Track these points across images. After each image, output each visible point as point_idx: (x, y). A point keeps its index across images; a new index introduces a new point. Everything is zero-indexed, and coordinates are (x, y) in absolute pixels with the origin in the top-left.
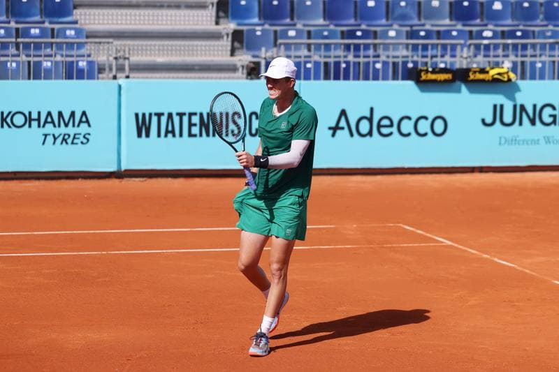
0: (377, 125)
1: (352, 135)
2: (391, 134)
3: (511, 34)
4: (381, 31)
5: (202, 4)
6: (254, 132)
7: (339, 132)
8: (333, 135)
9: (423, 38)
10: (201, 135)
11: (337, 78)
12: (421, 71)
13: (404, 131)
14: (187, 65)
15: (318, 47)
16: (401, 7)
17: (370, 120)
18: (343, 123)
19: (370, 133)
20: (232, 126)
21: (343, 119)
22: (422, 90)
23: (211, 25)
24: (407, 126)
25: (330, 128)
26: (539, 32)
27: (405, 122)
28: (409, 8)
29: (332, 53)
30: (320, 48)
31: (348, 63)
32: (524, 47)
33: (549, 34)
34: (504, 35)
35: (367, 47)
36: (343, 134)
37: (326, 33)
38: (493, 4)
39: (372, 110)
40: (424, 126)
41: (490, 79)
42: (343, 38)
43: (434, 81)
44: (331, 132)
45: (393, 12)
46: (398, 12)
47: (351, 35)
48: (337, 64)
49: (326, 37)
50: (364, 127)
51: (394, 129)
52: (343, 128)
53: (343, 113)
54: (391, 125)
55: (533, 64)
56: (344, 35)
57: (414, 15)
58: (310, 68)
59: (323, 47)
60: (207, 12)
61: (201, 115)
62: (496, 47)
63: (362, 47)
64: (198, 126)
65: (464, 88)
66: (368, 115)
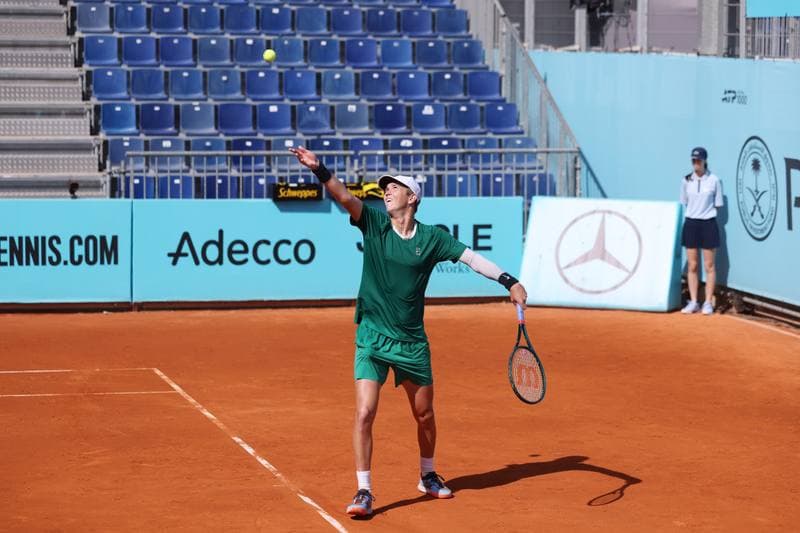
0: (228, 251)
1: (197, 262)
2: (245, 261)
3: (436, 144)
4: (276, 141)
5: (77, 111)
6: (76, 259)
7: (181, 259)
8: (174, 263)
9: (328, 148)
10: (12, 263)
11: (211, 195)
12: (279, 187)
13: (262, 257)
14: (40, 182)
15: (199, 160)
16: (310, 112)
17: (220, 244)
18: (186, 249)
19: (220, 261)
20: (49, 253)
21: (186, 244)
22: (282, 210)
23: (85, 135)
24: (265, 252)
25: (170, 255)
26: (470, 140)
27: (262, 247)
28: (319, 113)
29: (217, 167)
30: (203, 160)
31: (224, 179)
32: (452, 158)
33: (482, 143)
34: (426, 144)
35: (258, 159)
36: (186, 262)
37: (208, 144)
38: (423, 108)
39: (221, 233)
40: (286, 252)
41: (365, 195)
42: (228, 149)
43: (296, 199)
44: (172, 259)
45: (300, 119)
46: (306, 119)
47: (240, 145)
48: (211, 180)
49: (209, 148)
50: (212, 253)
51: (250, 256)
52: (186, 255)
53: (186, 237)
54: (246, 251)
55: (452, 179)
56: (229, 146)
57: (326, 122)
58: (178, 185)
59: (205, 159)
60: (82, 120)
61: (12, 239)
62: (417, 158)
63: (253, 159)
64: (8, 251)
65: (334, 206)
66: (217, 239)
